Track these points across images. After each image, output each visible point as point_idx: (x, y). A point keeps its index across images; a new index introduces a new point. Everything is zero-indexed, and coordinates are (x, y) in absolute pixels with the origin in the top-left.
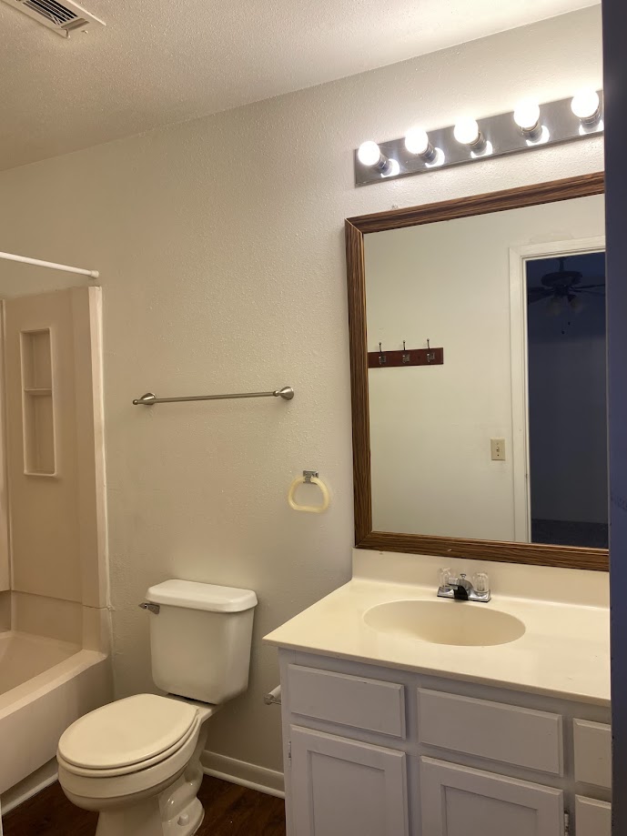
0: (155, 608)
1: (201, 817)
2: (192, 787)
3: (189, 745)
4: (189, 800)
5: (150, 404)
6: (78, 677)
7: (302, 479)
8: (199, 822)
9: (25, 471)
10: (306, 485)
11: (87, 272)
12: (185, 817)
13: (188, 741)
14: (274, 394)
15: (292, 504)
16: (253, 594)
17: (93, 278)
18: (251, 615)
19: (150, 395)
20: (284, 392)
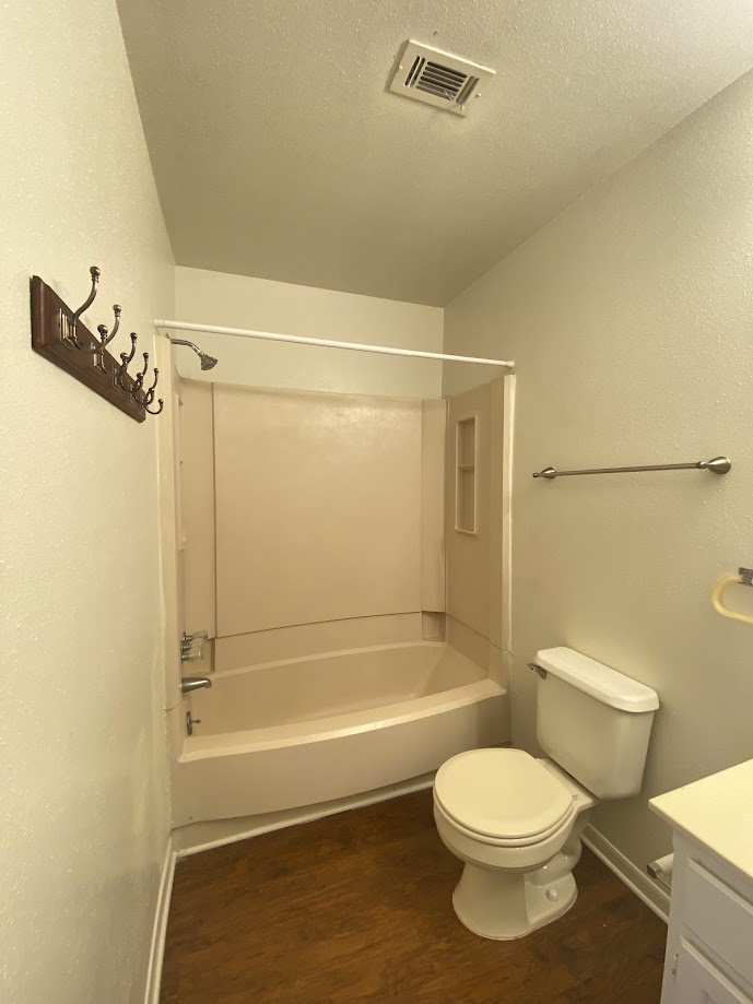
0: (543, 672)
1: (572, 900)
2: (567, 861)
3: (558, 838)
4: (562, 873)
5: (551, 477)
6: (479, 704)
7: (738, 578)
8: (568, 905)
9: (456, 527)
10: (743, 586)
11: (504, 363)
12: (554, 893)
13: (557, 833)
14: (698, 466)
15: (718, 606)
16: (654, 695)
17: (510, 368)
18: (651, 717)
19: (551, 469)
20: (715, 463)
